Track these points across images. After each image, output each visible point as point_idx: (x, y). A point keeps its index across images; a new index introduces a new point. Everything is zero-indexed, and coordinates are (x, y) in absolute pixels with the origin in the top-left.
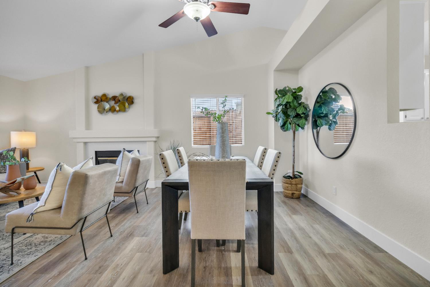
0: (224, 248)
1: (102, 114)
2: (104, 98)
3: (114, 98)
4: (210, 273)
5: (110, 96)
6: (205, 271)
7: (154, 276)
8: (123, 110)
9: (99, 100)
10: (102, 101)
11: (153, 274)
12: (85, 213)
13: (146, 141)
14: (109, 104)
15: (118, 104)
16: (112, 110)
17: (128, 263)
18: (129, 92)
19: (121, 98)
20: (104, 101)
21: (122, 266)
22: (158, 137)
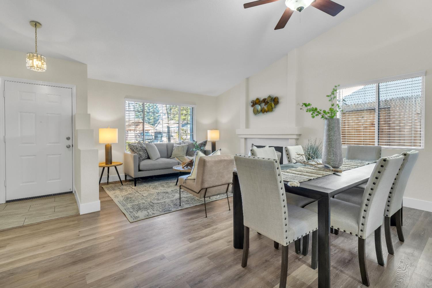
0: (302, 257)
1: (256, 115)
2: (257, 101)
3: (264, 101)
4: (266, 267)
5: (262, 99)
6: (264, 263)
7: (228, 245)
8: (271, 110)
9: (255, 103)
10: (256, 104)
11: (228, 244)
12: (206, 186)
13: (288, 139)
14: (261, 106)
15: (267, 106)
16: (263, 111)
17: (222, 230)
18: (274, 93)
19: (269, 100)
20: (258, 104)
21: (218, 230)
22: (300, 135)
